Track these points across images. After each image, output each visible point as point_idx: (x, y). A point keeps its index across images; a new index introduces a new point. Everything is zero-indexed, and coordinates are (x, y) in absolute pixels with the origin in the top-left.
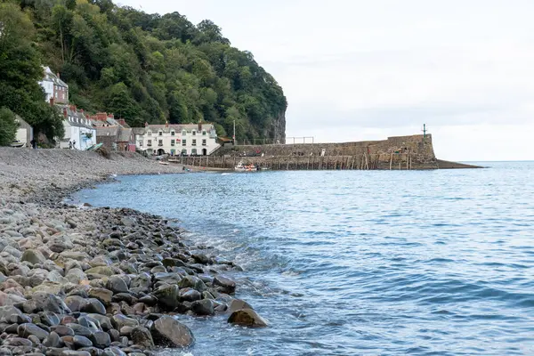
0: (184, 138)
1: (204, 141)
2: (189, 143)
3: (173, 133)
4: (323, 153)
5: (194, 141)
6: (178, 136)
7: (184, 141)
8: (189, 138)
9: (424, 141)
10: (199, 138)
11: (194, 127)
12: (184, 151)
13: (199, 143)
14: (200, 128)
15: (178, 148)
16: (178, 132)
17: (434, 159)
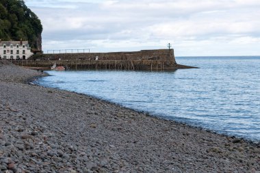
0: (12, 49)
1: (24, 51)
2: (15, 52)
3: (5, 47)
4: (97, 59)
5: (18, 51)
6: (9, 48)
7: (12, 51)
8: (15, 49)
9: (169, 52)
10: (21, 49)
11: (18, 43)
12: (12, 57)
13: (21, 52)
14: (21, 44)
15: (8, 56)
16: (8, 45)
17: (176, 63)
